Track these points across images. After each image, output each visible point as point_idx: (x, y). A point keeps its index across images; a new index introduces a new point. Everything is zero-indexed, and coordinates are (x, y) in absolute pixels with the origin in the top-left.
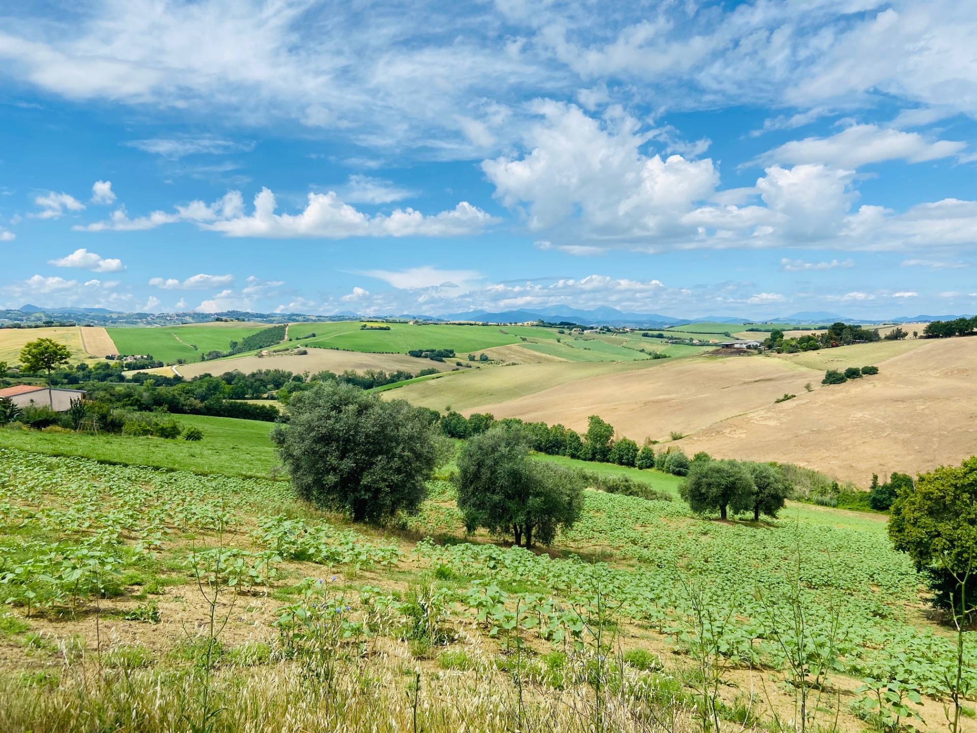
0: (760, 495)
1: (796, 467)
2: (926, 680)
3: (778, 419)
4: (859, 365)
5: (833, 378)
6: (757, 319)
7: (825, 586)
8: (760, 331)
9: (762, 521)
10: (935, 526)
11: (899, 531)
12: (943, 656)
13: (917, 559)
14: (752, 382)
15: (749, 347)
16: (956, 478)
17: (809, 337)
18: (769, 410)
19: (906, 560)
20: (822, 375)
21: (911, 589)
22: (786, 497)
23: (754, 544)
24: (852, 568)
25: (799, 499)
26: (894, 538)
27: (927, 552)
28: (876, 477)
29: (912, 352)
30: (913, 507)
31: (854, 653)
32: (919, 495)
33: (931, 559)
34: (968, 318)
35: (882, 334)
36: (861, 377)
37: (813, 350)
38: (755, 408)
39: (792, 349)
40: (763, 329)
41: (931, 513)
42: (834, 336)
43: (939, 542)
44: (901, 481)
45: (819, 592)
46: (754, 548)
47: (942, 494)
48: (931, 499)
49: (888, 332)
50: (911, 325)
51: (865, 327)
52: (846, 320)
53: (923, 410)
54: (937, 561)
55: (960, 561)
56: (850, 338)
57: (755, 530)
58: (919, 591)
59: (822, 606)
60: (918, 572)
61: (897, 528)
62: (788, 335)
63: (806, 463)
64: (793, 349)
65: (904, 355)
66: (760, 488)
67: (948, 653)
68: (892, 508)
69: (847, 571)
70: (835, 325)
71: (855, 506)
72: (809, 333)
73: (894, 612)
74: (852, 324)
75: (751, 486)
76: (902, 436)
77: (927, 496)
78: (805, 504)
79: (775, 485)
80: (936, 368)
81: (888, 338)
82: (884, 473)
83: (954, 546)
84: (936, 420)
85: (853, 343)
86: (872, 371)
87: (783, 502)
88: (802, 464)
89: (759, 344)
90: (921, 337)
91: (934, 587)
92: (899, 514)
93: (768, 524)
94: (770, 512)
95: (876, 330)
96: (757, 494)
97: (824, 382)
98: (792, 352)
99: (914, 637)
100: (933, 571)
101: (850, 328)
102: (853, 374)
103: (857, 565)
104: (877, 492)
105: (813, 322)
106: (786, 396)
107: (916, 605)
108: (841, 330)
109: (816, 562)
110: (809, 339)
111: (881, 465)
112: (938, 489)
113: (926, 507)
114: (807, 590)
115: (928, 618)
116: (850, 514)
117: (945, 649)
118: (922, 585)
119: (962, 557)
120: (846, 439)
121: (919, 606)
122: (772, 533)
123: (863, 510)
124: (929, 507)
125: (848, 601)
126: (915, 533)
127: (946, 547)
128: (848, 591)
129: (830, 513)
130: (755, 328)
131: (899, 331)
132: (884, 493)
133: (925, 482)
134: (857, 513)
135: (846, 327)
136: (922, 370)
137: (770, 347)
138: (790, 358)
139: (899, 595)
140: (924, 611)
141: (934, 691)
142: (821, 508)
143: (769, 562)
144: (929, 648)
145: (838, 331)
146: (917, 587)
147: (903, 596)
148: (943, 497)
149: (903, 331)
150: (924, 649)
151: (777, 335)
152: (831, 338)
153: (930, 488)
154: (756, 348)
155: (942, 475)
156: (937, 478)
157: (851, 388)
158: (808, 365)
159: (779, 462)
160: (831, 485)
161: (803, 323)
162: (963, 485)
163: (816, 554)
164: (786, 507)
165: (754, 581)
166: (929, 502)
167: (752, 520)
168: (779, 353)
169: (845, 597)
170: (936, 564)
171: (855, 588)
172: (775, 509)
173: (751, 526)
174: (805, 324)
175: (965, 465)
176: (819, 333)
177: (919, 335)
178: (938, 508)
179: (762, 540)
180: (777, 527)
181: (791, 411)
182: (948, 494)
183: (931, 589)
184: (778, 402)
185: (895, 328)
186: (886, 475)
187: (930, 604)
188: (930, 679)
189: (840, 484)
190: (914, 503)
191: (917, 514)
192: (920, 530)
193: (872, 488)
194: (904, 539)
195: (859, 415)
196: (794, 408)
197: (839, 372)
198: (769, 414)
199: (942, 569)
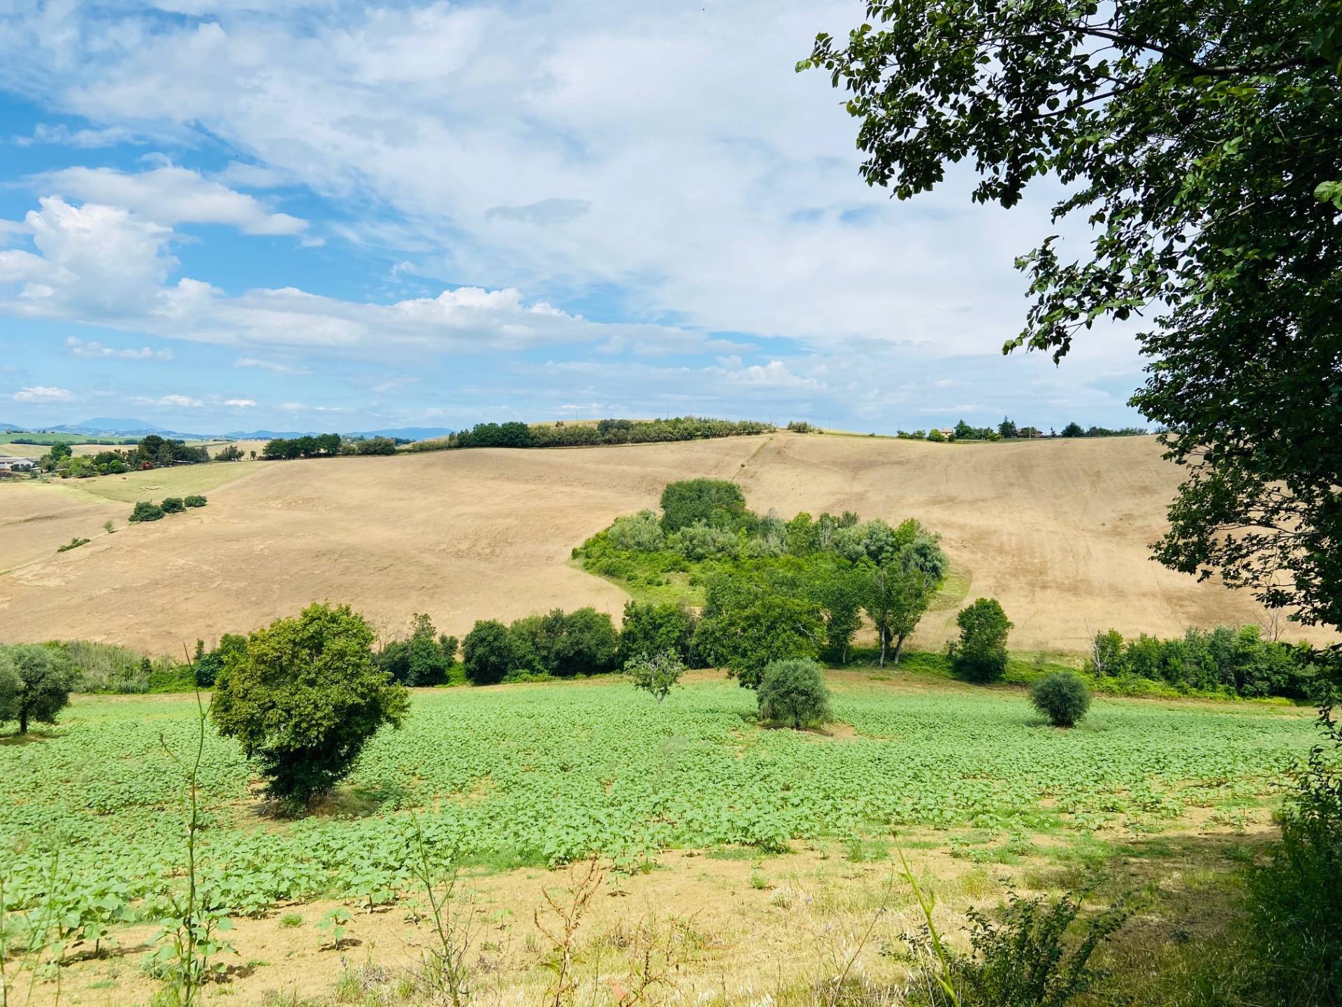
0: (30, 693)
1: (89, 644)
2: (247, 896)
3: (62, 576)
4: (181, 494)
5: (145, 513)
6: (30, 425)
7: (124, 806)
8: (35, 444)
9: (33, 733)
10: (269, 696)
11: (226, 710)
12: (273, 858)
13: (247, 742)
14: (20, 522)
15: (15, 468)
16: (295, 631)
17: (110, 454)
18: (48, 563)
19: (234, 745)
20: (130, 508)
21: (241, 782)
22: (70, 690)
23: (18, 770)
24: (165, 772)
25: (91, 690)
26: (219, 720)
27: (259, 730)
28: (201, 644)
29: (249, 477)
30: (243, 676)
31: (158, 889)
32: (251, 659)
33: (264, 738)
34: (314, 437)
35: (212, 452)
36: (183, 510)
37: (116, 473)
38: (25, 561)
39: (84, 472)
40: (40, 441)
41: (265, 680)
42: (147, 454)
43: (273, 715)
44: (234, 645)
45: (115, 817)
46: (17, 776)
47: (279, 654)
48: (264, 662)
49: (219, 450)
50: (249, 442)
51: (189, 443)
52: (165, 433)
53: (262, 550)
54: (271, 739)
55: (298, 734)
56: (169, 456)
57: (21, 748)
58: (250, 782)
59: (119, 835)
60: (249, 758)
61: (224, 706)
62: (79, 452)
63: (104, 637)
64: (87, 472)
65: (239, 481)
66: (29, 682)
67: (279, 853)
68: (217, 682)
69: (157, 778)
70: (148, 438)
71: (173, 687)
72: (111, 449)
73: (219, 818)
74: (171, 438)
75: (14, 681)
76: (236, 586)
77: (260, 660)
78: (101, 696)
79: (55, 675)
80: (278, 498)
81: (220, 459)
82: (211, 637)
83: (290, 716)
84: (276, 562)
85: (174, 464)
86: (198, 502)
87: (67, 698)
88: (98, 639)
89: (32, 464)
90: (260, 459)
91: (268, 772)
92: (225, 689)
93: (42, 735)
94: (45, 715)
95: (204, 448)
96: (25, 692)
97: (132, 519)
98: (85, 477)
99: (238, 844)
100: (268, 753)
101: (169, 442)
102: (172, 506)
103: (171, 767)
104: (203, 664)
105: (117, 433)
106: (75, 541)
107: (247, 802)
108: (157, 446)
109: (113, 775)
110: (110, 457)
111: (208, 626)
112: (273, 648)
113: (259, 673)
114: (98, 818)
115: (260, 815)
116: (166, 698)
117: (276, 848)
118: (254, 774)
119: (300, 728)
120: (163, 595)
121: (251, 801)
122: (48, 747)
123: (185, 690)
124: (263, 673)
125: (156, 820)
126: (243, 709)
127: (282, 719)
128: (158, 806)
129: (140, 702)
130: (25, 438)
131: (233, 450)
132: (212, 663)
133: (258, 642)
134: (176, 696)
135: (163, 442)
136: (261, 500)
137: (50, 468)
138: (82, 485)
139: (225, 793)
140: (255, 807)
141: (255, 908)
142: (125, 698)
143: (41, 791)
144: (257, 854)
145: (153, 447)
146: (248, 778)
147: (229, 794)
148: (280, 658)
149: (239, 450)
150: (249, 856)
151: (61, 450)
152: (143, 457)
153: (264, 648)
154: (27, 469)
155: (279, 629)
156: (273, 635)
157: (170, 524)
158: (107, 494)
159: (64, 640)
160: (141, 663)
161: (102, 435)
162: (302, 639)
163: (114, 764)
164: (70, 705)
165: (15, 826)
166: (262, 667)
167: (17, 734)
168: (64, 477)
169: (152, 815)
170: (270, 743)
171: (167, 798)
172: (54, 711)
173: (14, 743)
174: (106, 435)
175: (305, 614)
176: (125, 449)
177: (258, 455)
178: (273, 672)
179: (30, 761)
180: (57, 737)
181: (83, 562)
182: (285, 653)
183: (264, 777)
184: (62, 550)
185: (228, 446)
186: (214, 640)
187: (263, 796)
188: (252, 893)
189: (152, 660)
190: (243, 671)
191: (247, 684)
192: (251, 703)
193: (196, 658)
194: (231, 720)
195: (181, 562)
196: (88, 557)
197: (153, 504)
198: (49, 569)
199: (277, 748)
